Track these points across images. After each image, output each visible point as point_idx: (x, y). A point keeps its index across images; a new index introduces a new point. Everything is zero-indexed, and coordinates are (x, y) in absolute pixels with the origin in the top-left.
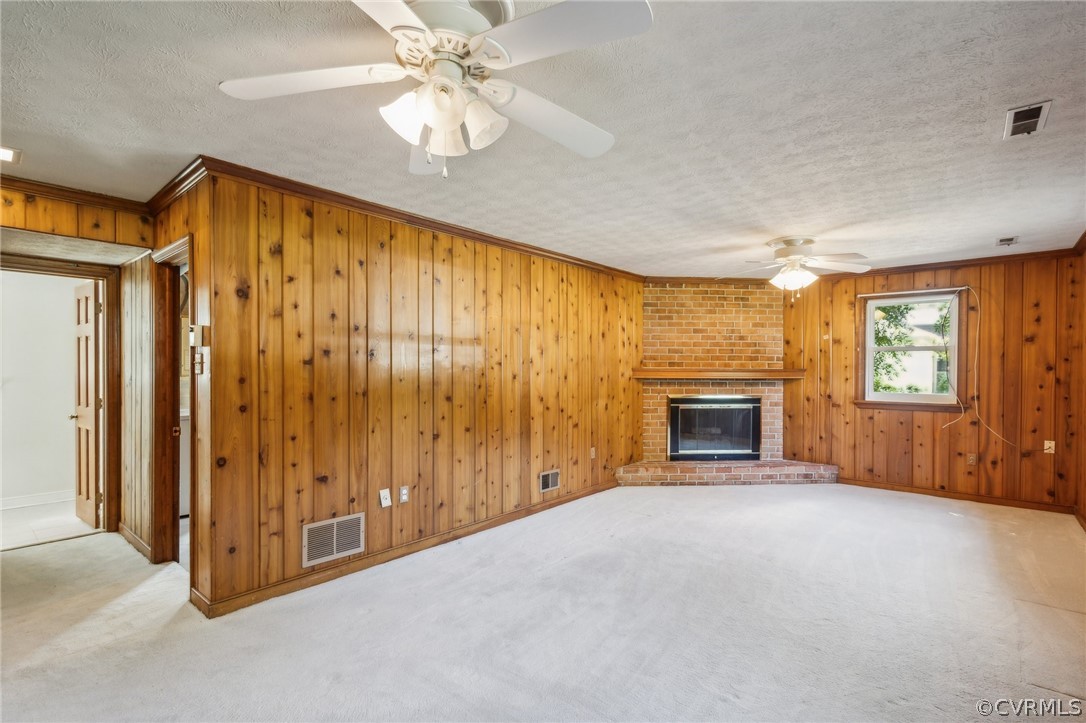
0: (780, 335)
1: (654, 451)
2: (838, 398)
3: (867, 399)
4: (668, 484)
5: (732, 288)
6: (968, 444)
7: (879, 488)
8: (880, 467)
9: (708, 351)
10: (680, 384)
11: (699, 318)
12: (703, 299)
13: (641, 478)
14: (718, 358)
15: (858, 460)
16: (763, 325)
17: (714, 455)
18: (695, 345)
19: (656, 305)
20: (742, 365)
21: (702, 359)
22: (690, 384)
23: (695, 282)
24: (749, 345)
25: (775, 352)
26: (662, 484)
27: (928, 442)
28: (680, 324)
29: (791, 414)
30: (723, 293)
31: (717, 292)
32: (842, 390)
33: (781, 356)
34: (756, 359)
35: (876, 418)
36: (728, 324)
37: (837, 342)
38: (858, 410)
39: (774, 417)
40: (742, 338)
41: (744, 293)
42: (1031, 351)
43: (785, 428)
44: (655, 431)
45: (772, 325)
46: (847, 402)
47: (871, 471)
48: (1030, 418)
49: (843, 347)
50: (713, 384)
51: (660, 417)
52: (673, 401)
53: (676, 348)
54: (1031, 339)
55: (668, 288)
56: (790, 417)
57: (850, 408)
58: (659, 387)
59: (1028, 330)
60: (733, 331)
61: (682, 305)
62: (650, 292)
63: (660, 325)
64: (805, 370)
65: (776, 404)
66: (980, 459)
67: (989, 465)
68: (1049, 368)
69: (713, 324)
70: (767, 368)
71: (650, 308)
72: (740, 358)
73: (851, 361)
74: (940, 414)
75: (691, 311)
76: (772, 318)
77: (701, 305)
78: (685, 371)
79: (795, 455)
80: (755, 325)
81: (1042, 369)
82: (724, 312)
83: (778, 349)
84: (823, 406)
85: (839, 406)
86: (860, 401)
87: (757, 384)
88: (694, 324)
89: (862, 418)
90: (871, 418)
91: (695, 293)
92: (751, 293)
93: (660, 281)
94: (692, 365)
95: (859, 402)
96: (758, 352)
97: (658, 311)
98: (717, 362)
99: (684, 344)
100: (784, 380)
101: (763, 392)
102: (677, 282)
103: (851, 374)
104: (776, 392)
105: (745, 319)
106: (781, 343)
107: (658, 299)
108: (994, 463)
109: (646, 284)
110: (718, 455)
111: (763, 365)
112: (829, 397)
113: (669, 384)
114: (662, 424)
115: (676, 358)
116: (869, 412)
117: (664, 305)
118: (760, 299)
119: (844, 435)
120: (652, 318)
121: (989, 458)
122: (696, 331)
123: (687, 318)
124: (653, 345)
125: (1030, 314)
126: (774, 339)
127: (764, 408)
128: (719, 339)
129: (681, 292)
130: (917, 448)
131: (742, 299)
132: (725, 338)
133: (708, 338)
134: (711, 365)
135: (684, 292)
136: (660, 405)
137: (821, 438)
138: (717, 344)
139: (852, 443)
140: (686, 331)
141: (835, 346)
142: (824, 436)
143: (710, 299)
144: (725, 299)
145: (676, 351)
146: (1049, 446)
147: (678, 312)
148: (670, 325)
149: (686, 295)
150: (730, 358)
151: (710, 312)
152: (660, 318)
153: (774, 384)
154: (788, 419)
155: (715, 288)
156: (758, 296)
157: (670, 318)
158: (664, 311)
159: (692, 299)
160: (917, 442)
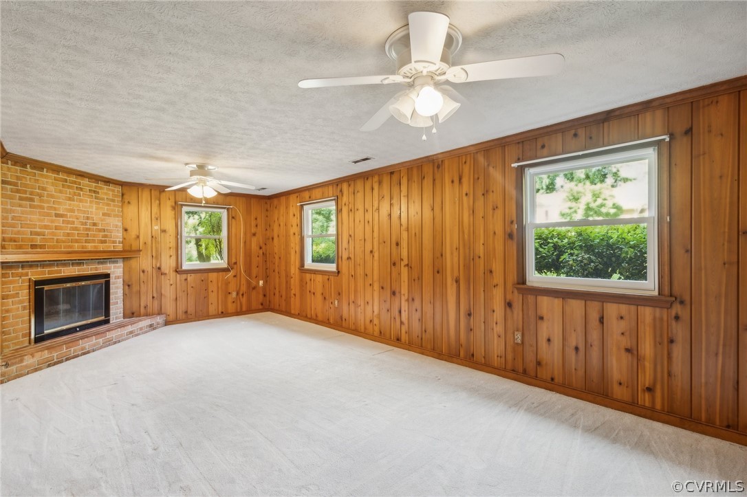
0: (120, 224)
1: (16, 338)
2: (165, 269)
3: (183, 268)
4: (55, 364)
5: (86, 181)
6: (232, 287)
7: (191, 321)
8: (191, 310)
9: (68, 235)
10: (43, 266)
11: (59, 203)
12: (63, 186)
13: (26, 366)
14: (77, 241)
15: (178, 308)
16: (109, 215)
17: (75, 328)
18: (56, 228)
19: (15, 184)
20: (95, 246)
21: (64, 242)
22: (50, 265)
23: (57, 169)
24: (100, 230)
25: (117, 237)
26: (49, 366)
27: (215, 290)
28: (42, 208)
29: (130, 283)
30: (80, 184)
31: (75, 182)
32: (168, 263)
33: (121, 240)
34: (105, 242)
35: (188, 279)
36: (84, 212)
37: (164, 231)
38: (178, 275)
39: (117, 288)
40: (94, 224)
41: (96, 186)
42: (254, 240)
43: (124, 294)
44: (15, 317)
45: (115, 216)
46: (171, 271)
47: (186, 312)
48: (254, 271)
49: (168, 235)
50: (73, 264)
51: (21, 302)
52: (37, 283)
53: (39, 230)
54: (254, 235)
55: (29, 169)
56: (129, 286)
57: (173, 274)
58: (20, 270)
59: (253, 230)
60: (88, 218)
61: (44, 189)
62: (9, 169)
63: (20, 206)
64: (140, 251)
65: (118, 278)
66: (238, 294)
67: (241, 296)
68: (261, 248)
69: (72, 211)
70: (112, 249)
71: (9, 187)
72: (94, 241)
73: (173, 244)
74: (220, 273)
75: (52, 196)
76: (114, 210)
77: (61, 192)
78: (48, 253)
79: (133, 314)
80: (104, 214)
81: (258, 248)
82: (81, 201)
83: (118, 235)
84: (154, 275)
85: (166, 274)
86: (180, 269)
87: (105, 263)
88: (55, 209)
89: (180, 280)
90: (186, 280)
91: (55, 179)
92: (101, 188)
93: (21, 161)
94: (53, 247)
95: (178, 271)
96: (106, 236)
97: (18, 191)
98: (76, 244)
99: (46, 227)
100: (124, 258)
101: (110, 269)
102: (39, 165)
103: (173, 252)
104: (119, 267)
105: (97, 209)
106: (121, 230)
107: (18, 178)
108: (243, 295)
109: (4, 160)
110: (78, 327)
111: (110, 246)
112: (159, 268)
113: (31, 266)
114: (24, 308)
115: (38, 240)
116: (184, 276)
117: (26, 186)
118: (106, 194)
119: (169, 292)
120: (11, 198)
121: (241, 293)
122: (57, 215)
123: (48, 202)
124: (13, 226)
125: (253, 223)
126: (117, 226)
127: (112, 280)
128: (77, 225)
129: (42, 176)
130: (210, 293)
131: (95, 192)
132: (83, 224)
133: (68, 222)
134: (71, 247)
135: (46, 177)
136: (21, 288)
137: (153, 297)
138: (76, 229)
139: (175, 297)
140: (48, 215)
141: (162, 234)
142: (155, 295)
143: (69, 187)
144: (81, 189)
145: (38, 234)
146: (261, 283)
147: (40, 196)
148: (31, 206)
149: (47, 180)
150: (86, 241)
151: (70, 199)
152: (21, 199)
153: (117, 262)
154: (127, 287)
155: (73, 178)
156: (105, 191)
157: (32, 200)
158: (25, 192)
159: (53, 184)
160: (210, 290)
